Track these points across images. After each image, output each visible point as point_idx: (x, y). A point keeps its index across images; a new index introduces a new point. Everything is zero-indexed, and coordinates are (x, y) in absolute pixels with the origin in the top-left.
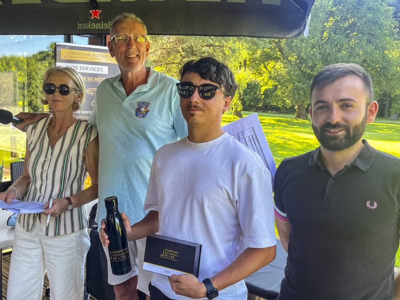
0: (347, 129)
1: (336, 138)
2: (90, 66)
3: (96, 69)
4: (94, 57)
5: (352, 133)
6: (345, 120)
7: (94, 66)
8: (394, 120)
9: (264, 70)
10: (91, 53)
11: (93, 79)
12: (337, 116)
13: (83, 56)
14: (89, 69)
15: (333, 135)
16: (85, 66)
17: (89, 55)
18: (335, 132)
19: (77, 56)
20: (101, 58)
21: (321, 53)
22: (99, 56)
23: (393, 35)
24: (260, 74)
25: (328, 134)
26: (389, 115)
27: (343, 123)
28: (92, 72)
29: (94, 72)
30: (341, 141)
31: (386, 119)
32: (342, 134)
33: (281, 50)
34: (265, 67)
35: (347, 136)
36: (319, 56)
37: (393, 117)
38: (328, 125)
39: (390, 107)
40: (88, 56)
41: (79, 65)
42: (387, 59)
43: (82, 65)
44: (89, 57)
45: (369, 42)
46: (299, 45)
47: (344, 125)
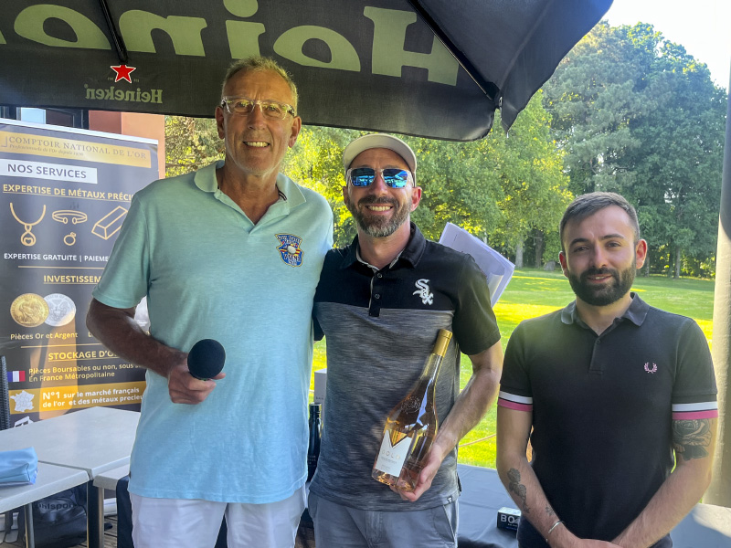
0: (615, 275)
1: (602, 287)
2: (60, 167)
3: (72, 174)
4: (67, 150)
5: (621, 279)
6: (612, 263)
7: (68, 168)
8: (549, 271)
10: (62, 141)
11: (67, 193)
12: (603, 258)
13: (42, 147)
14: (56, 172)
15: (598, 283)
16: (49, 166)
17: (57, 144)
18: (601, 280)
19: (31, 145)
20: (81, 151)
21: (437, 160)
22: (77, 147)
23: (545, 134)
25: (592, 283)
26: (542, 264)
27: (610, 267)
28: (62, 178)
29: (67, 179)
30: (609, 290)
31: (539, 270)
32: (609, 281)
35: (616, 285)
36: (434, 166)
37: (548, 266)
38: (593, 270)
39: (543, 251)
40: (53, 148)
41: (34, 165)
42: (538, 175)
43: (43, 165)
44: (57, 149)
45: (509, 143)
47: (612, 270)
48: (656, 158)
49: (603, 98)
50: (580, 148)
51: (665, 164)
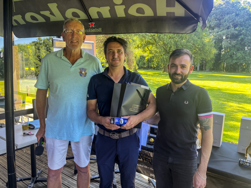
0: (182, 76)
8: (207, 72)
9: (147, 49)
21: (174, 41)
24: (145, 51)
26: (205, 70)
31: (204, 72)
33: (155, 40)
34: (148, 48)
35: (182, 79)
36: (173, 42)
37: (207, 70)
39: (206, 66)
42: (204, 43)
46: (163, 37)
48: (242, 36)
49: (225, 19)
50: (218, 35)
51: (245, 38)
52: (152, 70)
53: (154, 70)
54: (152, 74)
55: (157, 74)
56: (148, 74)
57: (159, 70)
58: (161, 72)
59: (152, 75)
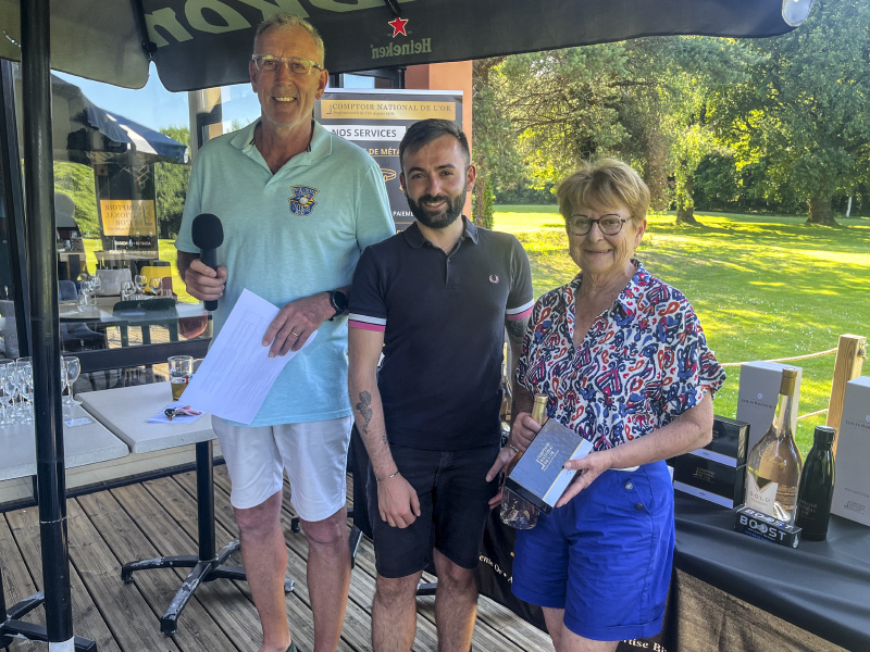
27: (444, 194)
52: (763, 214)
53: (773, 215)
54: (758, 230)
55: (781, 229)
56: (741, 229)
57: (792, 213)
58: (801, 221)
59: (756, 237)
